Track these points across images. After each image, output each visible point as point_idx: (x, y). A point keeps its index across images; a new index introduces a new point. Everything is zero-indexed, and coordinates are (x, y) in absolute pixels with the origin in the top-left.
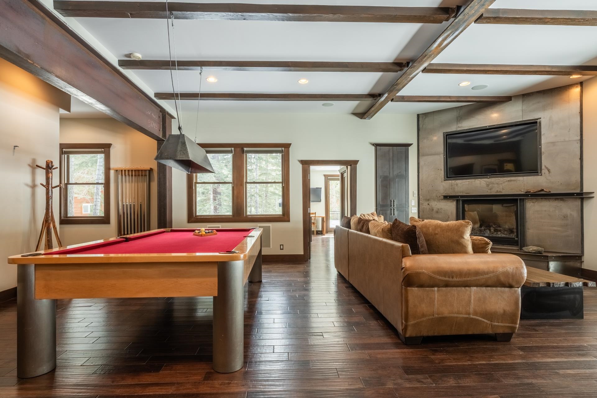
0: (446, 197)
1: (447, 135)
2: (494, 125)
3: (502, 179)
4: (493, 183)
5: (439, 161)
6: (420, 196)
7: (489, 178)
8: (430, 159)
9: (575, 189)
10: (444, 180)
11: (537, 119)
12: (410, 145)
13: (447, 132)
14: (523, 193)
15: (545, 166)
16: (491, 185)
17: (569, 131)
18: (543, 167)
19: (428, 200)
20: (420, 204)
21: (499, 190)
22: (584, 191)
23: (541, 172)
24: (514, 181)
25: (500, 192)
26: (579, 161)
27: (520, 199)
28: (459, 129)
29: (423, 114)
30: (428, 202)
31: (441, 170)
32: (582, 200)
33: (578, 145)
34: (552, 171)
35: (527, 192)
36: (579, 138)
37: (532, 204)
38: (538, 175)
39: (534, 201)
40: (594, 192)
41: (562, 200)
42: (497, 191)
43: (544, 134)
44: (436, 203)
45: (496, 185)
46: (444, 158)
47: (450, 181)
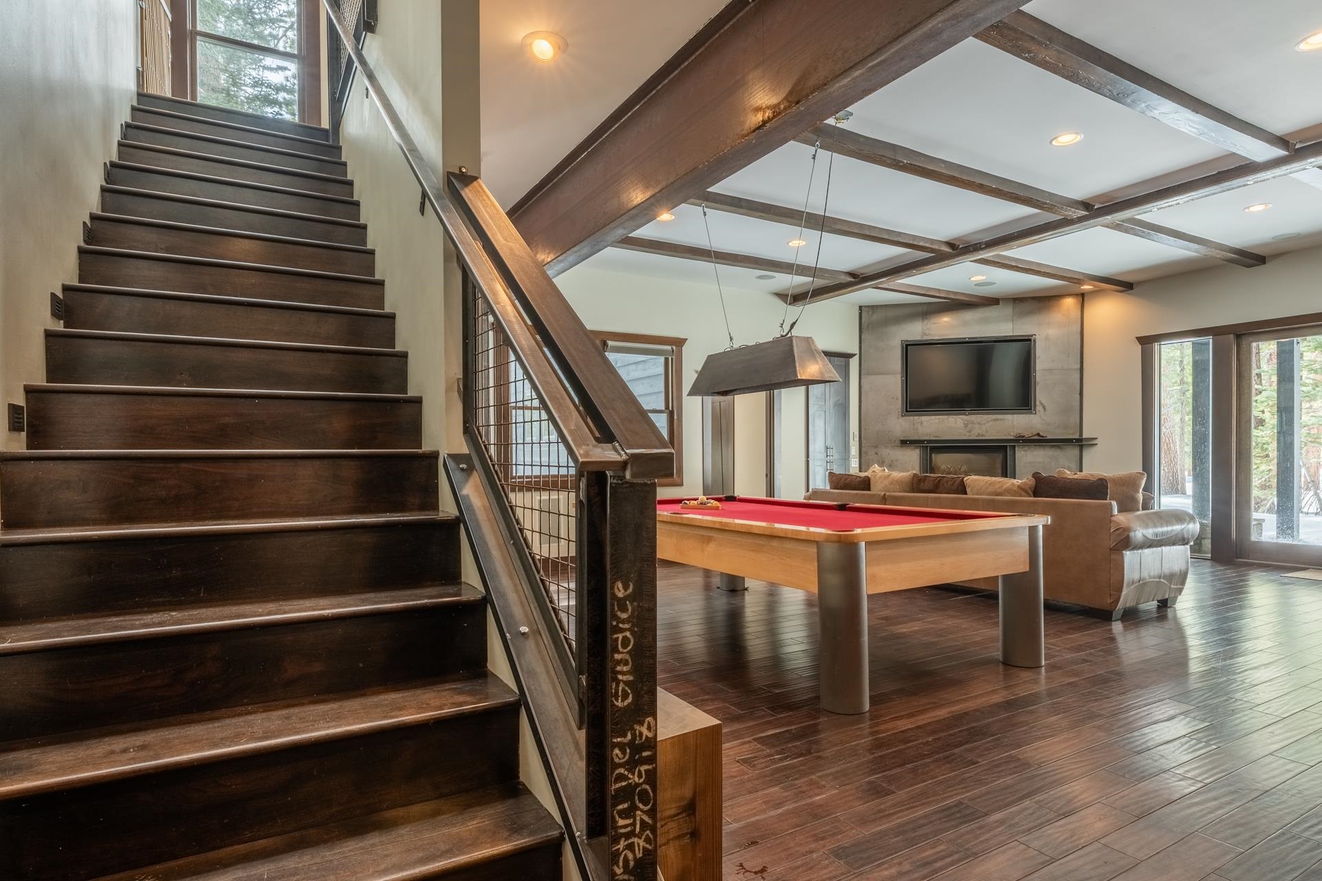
0: (904, 443)
1: (907, 345)
2: (976, 338)
3: (985, 417)
4: (973, 423)
5: (893, 384)
6: (862, 439)
7: (967, 415)
8: (879, 380)
9: (1073, 434)
10: (902, 416)
11: (1032, 336)
12: (852, 356)
13: (907, 341)
14: (1012, 438)
15: (1040, 402)
16: (970, 426)
17: (1068, 357)
18: (1038, 403)
19: (876, 447)
20: (862, 452)
21: (981, 432)
22: (1084, 437)
23: (1035, 410)
24: (1001, 420)
25: (982, 435)
26: (1078, 396)
27: (1010, 446)
28: (926, 338)
29: (868, 306)
30: (875, 450)
31: (897, 399)
32: (1081, 447)
33: (1078, 376)
34: (1047, 408)
35: (1019, 437)
36: (1079, 366)
37: (1023, 452)
38: (1031, 413)
39: (1026, 448)
40: (1097, 438)
41: (1059, 447)
42: (979, 434)
43: (1039, 357)
44: (888, 451)
45: (977, 426)
46: (902, 380)
47: (912, 418)
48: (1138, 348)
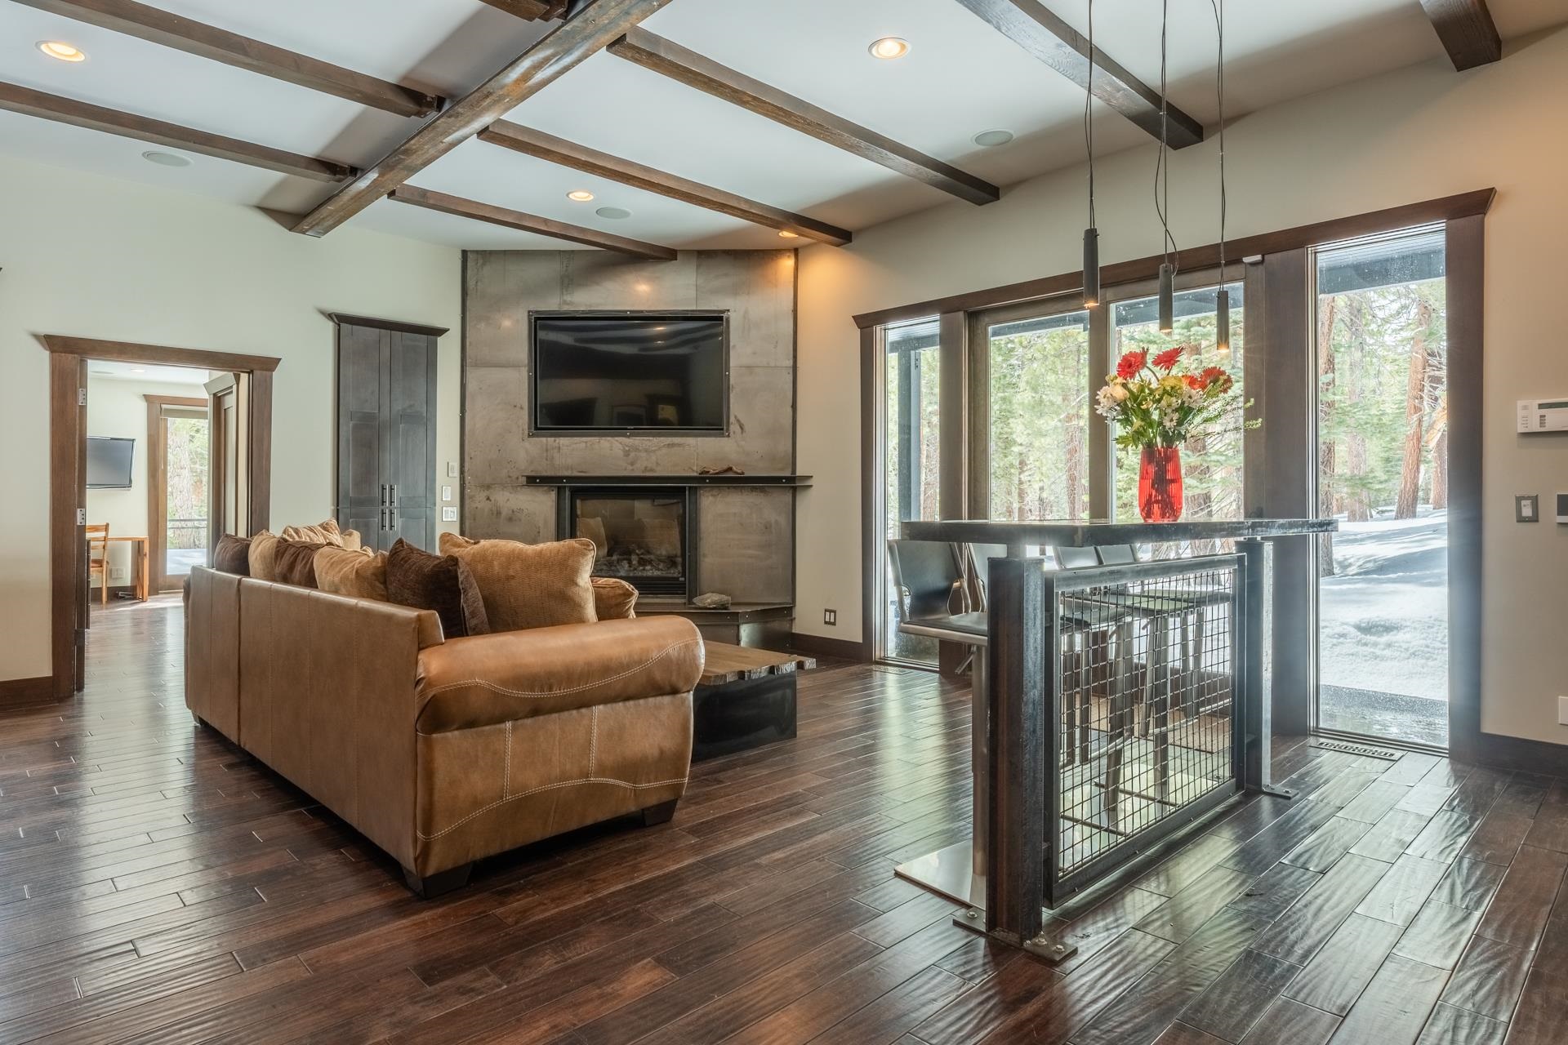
0: (533, 481)
1: (537, 319)
2: (642, 312)
3: (656, 440)
4: (637, 450)
5: (516, 382)
6: (466, 474)
7: (629, 437)
8: (495, 375)
9: (782, 469)
10: (529, 436)
11: (723, 312)
12: (440, 332)
13: (537, 312)
14: (695, 474)
15: (736, 417)
16: (632, 454)
17: (776, 347)
18: (732, 419)
19: (488, 487)
20: (466, 497)
21: (649, 466)
22: (798, 474)
23: (728, 430)
24: (679, 445)
25: (652, 470)
26: (790, 410)
27: (690, 487)
28: (565, 308)
29: (477, 252)
30: (486, 493)
31: (522, 408)
32: (794, 490)
33: (790, 378)
34: (746, 428)
35: (702, 473)
36: (791, 363)
37: (711, 498)
38: (722, 435)
39: (715, 492)
40: (812, 477)
41: (762, 490)
42: (646, 467)
43: (734, 346)
44: (507, 494)
45: (644, 454)
46: (529, 376)
47: (544, 439)
48: (856, 333)
